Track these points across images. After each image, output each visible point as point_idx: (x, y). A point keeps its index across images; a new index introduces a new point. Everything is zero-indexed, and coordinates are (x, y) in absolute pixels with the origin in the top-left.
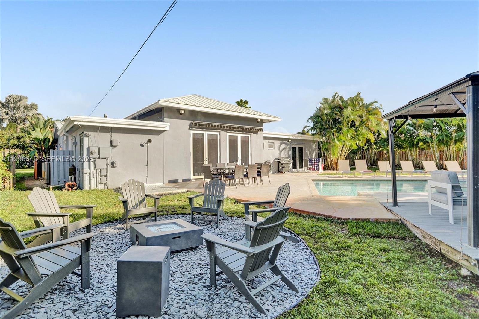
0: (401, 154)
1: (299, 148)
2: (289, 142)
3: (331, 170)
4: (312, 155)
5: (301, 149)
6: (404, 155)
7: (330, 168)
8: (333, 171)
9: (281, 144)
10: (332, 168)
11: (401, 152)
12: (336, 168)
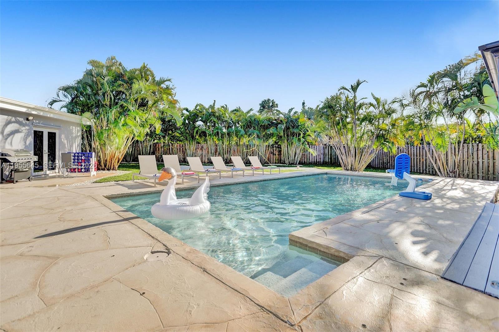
0: (179, 147)
1: (49, 133)
2: (27, 119)
3: (104, 170)
4: (71, 146)
5: (52, 136)
6: (181, 148)
7: (103, 167)
8: (107, 171)
9: (8, 123)
10: (105, 166)
11: (179, 145)
12: (112, 167)
